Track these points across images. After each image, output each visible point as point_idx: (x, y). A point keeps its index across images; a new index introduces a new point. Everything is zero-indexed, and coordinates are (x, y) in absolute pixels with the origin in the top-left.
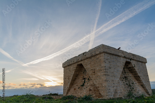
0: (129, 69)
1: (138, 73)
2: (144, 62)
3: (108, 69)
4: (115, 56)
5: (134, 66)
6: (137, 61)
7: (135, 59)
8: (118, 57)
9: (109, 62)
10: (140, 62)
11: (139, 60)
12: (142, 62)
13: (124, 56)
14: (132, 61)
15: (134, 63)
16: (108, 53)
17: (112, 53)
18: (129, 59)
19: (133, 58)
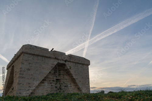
0: (67, 71)
1: (73, 75)
2: (86, 64)
3: (25, 71)
4: (41, 57)
5: (69, 68)
6: (75, 63)
7: (72, 61)
8: (46, 58)
9: (29, 63)
10: (80, 64)
11: (78, 62)
12: (83, 64)
13: (55, 57)
14: (67, 63)
15: (70, 65)
16: (30, 54)
17: (35, 54)
18: (63, 60)
19: (68, 60)
